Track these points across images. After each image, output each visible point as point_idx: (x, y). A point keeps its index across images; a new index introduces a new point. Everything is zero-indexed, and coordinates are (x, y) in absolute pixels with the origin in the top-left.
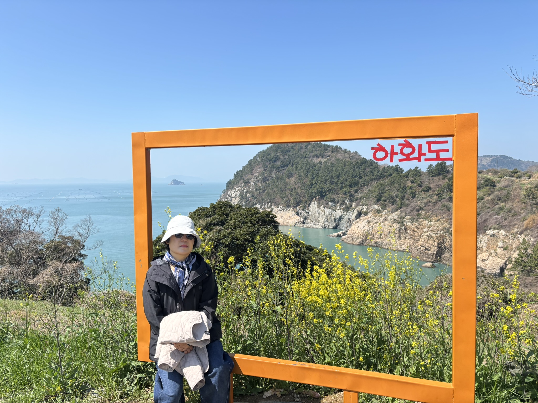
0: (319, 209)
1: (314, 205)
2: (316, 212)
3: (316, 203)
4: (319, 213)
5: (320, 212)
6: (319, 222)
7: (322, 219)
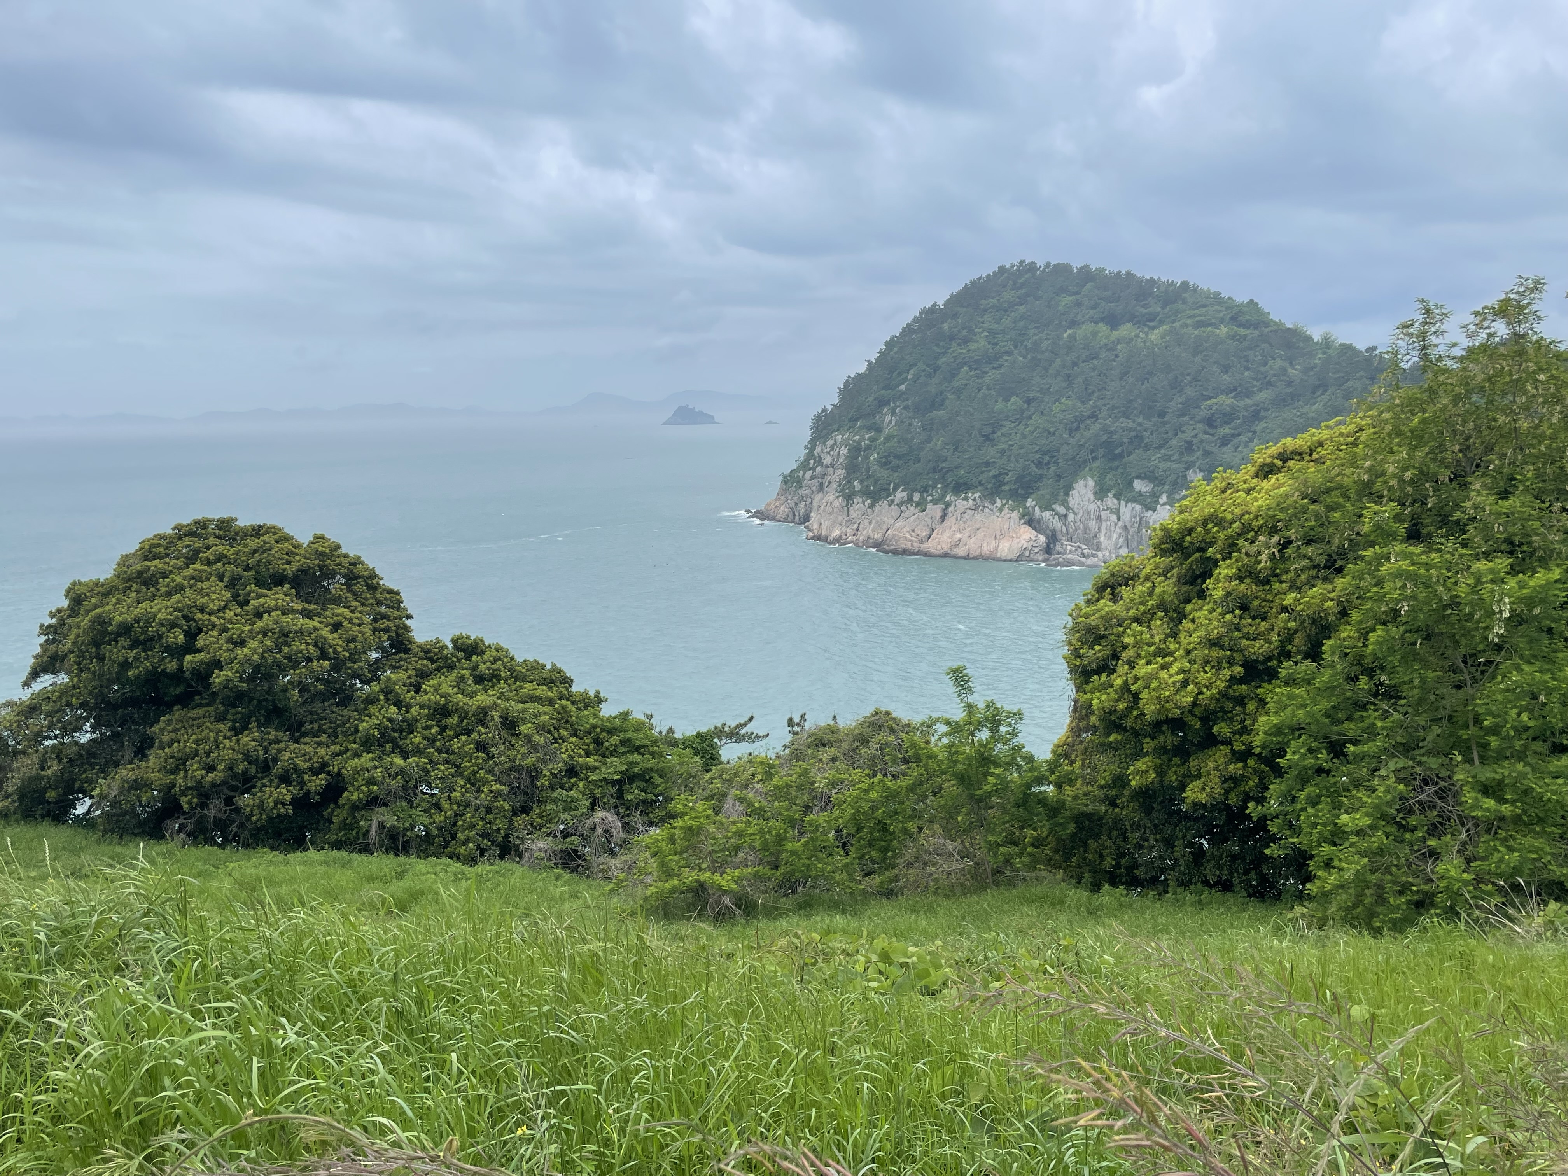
0: (1099, 503)
1: (1083, 491)
2: (1089, 513)
3: (1091, 483)
4: (1099, 519)
5: (1103, 513)
6: (1098, 549)
7: (1110, 538)
